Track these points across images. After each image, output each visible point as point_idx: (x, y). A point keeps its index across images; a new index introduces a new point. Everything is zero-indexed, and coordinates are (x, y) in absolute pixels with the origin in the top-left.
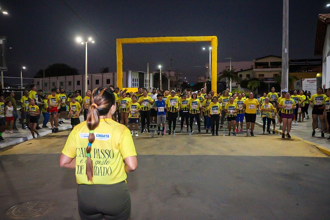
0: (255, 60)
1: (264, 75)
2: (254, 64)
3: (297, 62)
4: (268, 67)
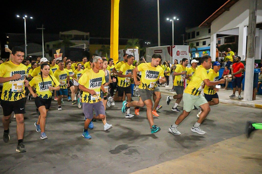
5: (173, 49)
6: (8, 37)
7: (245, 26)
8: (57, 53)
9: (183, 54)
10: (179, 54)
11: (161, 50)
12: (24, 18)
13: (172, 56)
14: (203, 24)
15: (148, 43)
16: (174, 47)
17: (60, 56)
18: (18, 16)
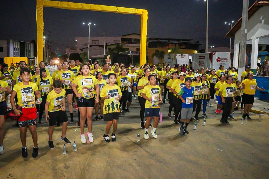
0: (122, 36)
1: (128, 49)
2: (120, 40)
3: (154, 40)
4: (132, 43)
5: (213, 55)
6: (76, 40)
7: (257, 38)
8: (108, 58)
9: (224, 60)
10: (219, 61)
11: (204, 57)
12: (88, 25)
13: (212, 62)
14: (228, 34)
15: (212, 46)
16: (214, 54)
17: (109, 61)
18: (84, 23)
